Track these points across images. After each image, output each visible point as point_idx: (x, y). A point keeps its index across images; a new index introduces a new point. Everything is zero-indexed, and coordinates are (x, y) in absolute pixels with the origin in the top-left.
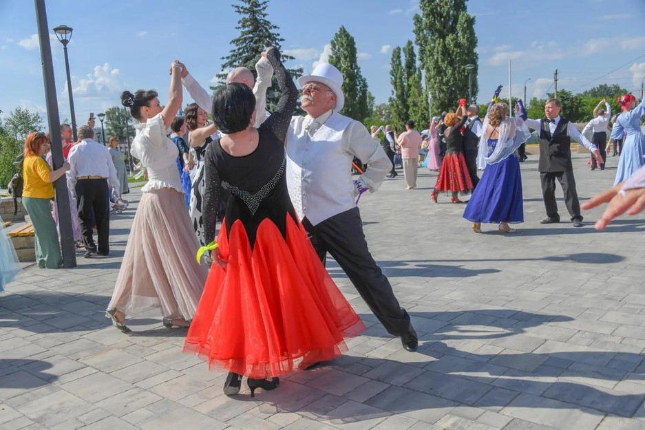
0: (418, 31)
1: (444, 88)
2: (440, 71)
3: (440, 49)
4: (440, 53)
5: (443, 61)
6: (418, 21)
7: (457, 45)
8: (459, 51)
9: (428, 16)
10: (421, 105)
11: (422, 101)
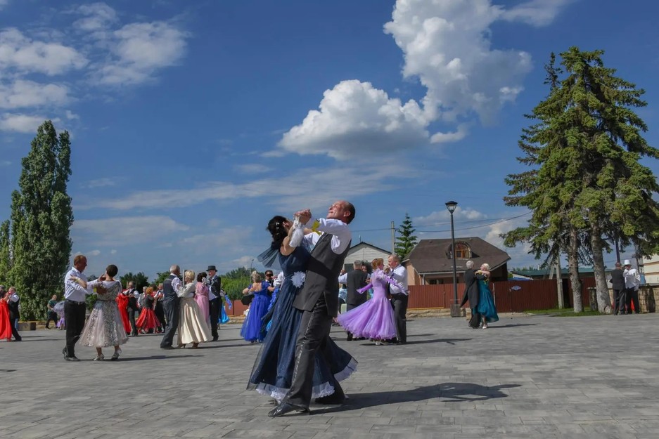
0: (15, 206)
1: (30, 263)
2: (27, 247)
3: (31, 225)
4: (30, 228)
5: (32, 236)
6: (16, 197)
7: (49, 222)
8: (49, 228)
9: (24, 193)
10: (8, 280)
11: (9, 277)
